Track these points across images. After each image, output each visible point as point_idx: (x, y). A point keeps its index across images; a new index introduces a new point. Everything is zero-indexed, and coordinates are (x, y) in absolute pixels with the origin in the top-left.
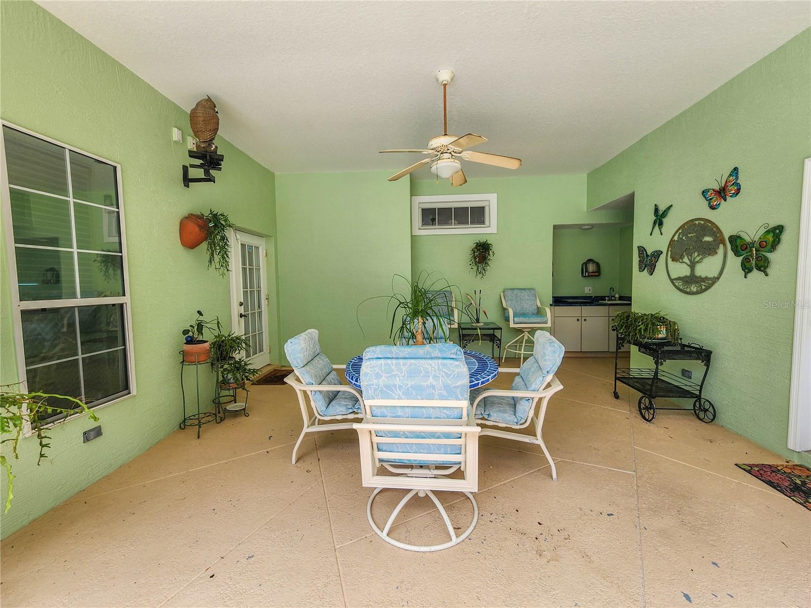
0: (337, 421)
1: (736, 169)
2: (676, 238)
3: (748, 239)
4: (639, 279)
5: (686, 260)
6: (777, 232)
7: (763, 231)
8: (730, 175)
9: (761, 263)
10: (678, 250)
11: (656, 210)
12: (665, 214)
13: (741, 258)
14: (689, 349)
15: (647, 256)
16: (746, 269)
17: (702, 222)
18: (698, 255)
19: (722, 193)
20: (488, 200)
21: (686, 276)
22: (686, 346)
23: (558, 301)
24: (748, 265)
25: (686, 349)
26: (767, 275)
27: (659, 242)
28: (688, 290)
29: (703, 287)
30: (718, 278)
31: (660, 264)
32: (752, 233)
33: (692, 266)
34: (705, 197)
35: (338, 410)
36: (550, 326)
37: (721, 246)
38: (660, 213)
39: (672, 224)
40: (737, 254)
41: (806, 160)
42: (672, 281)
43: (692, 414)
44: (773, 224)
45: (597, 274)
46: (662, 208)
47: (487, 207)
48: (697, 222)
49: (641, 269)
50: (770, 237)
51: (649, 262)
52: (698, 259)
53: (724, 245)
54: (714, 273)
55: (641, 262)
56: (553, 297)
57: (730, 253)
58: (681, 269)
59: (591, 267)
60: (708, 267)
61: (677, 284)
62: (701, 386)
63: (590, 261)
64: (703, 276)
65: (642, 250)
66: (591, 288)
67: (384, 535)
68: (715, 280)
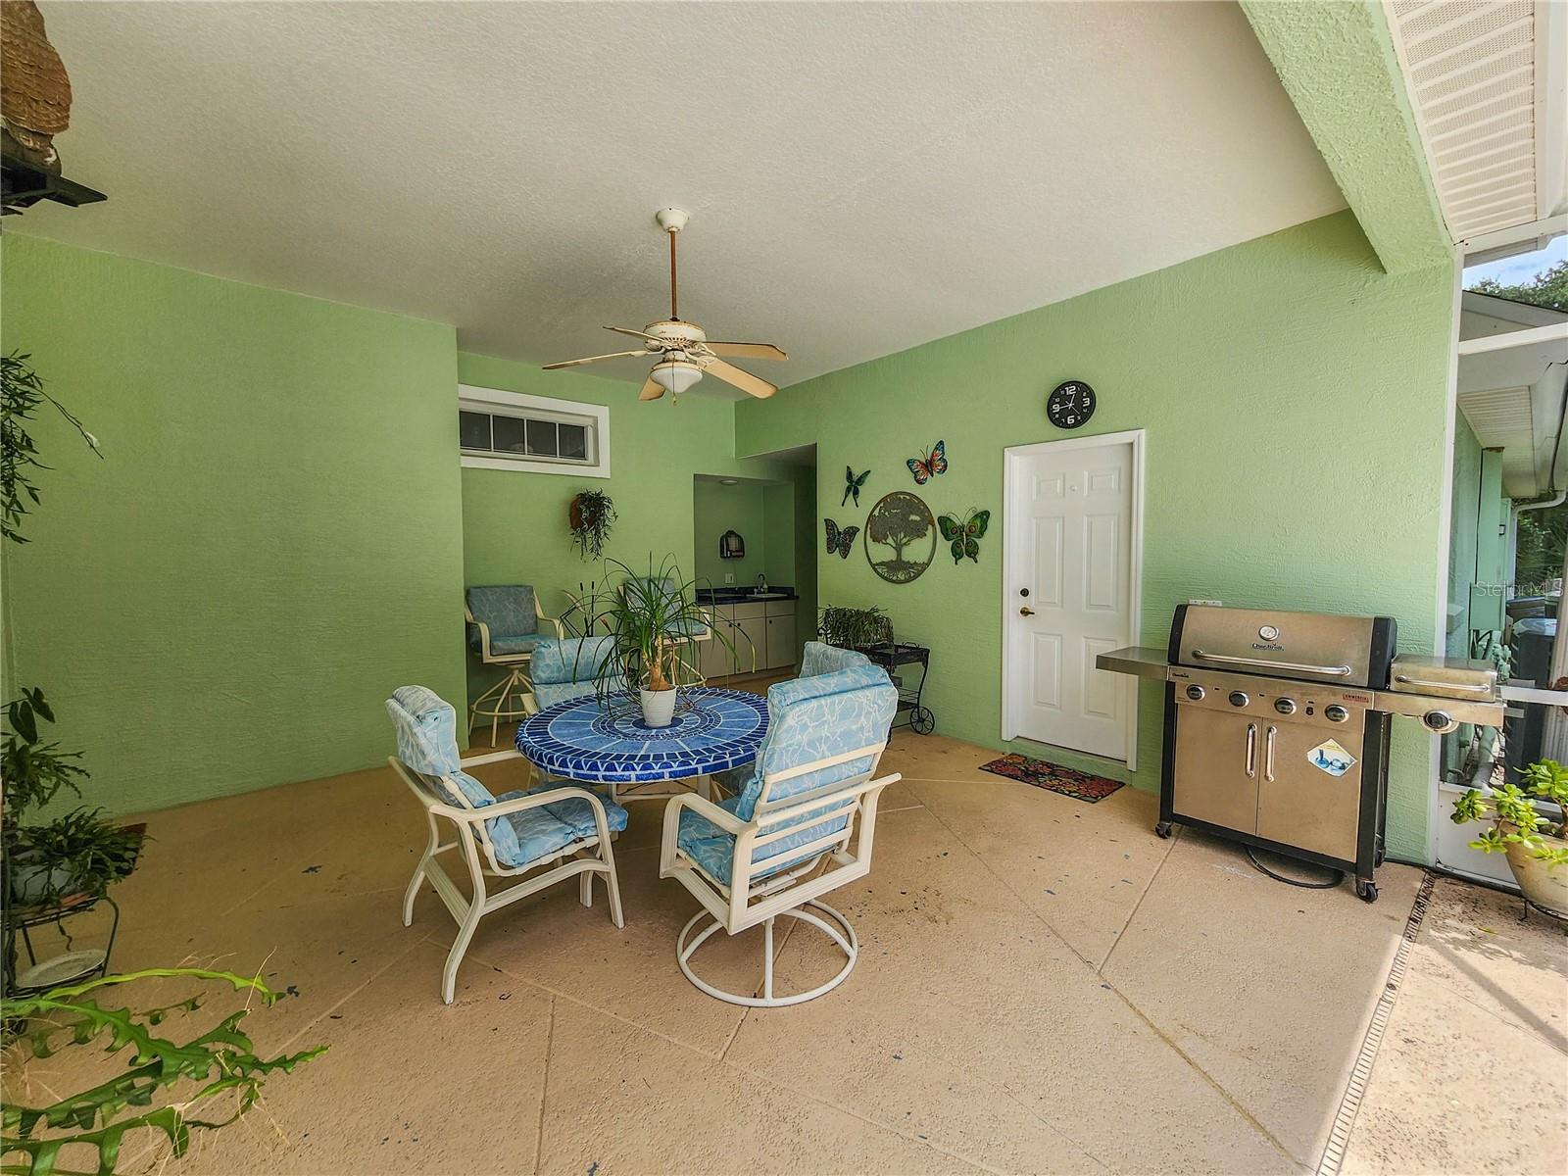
0: (552, 866)
1: (941, 443)
2: (876, 513)
3: (958, 523)
4: (828, 562)
5: (890, 540)
6: (984, 516)
7: (971, 515)
8: (936, 448)
9: (971, 549)
10: (879, 528)
11: (850, 475)
12: (861, 480)
13: (951, 542)
14: (906, 651)
15: (839, 533)
16: (957, 555)
17: (908, 497)
18: (905, 537)
19: (928, 466)
20: (593, 417)
21: (892, 561)
22: (900, 647)
23: (703, 597)
24: (958, 551)
25: (900, 650)
26: (976, 562)
27: (853, 515)
28: (895, 578)
29: (912, 574)
30: (928, 564)
31: (857, 543)
32: (962, 517)
33: (898, 549)
34: (911, 469)
35: (550, 844)
36: (710, 637)
37: (930, 527)
38: (855, 478)
39: (871, 494)
40: (947, 538)
41: (1006, 449)
42: (873, 566)
43: (909, 729)
44: (980, 509)
45: (741, 554)
46: (857, 473)
47: (589, 427)
48: (902, 497)
49: (830, 550)
50: (978, 522)
51: (842, 541)
52: (905, 540)
53: (933, 526)
54: (922, 559)
55: (830, 541)
56: (696, 591)
57: (940, 536)
58: (884, 552)
59: (733, 544)
60: (916, 550)
61: (879, 570)
62: (919, 693)
63: (731, 533)
64: (912, 562)
65: (830, 525)
66: (732, 575)
67: (769, 1000)
68: (925, 566)
